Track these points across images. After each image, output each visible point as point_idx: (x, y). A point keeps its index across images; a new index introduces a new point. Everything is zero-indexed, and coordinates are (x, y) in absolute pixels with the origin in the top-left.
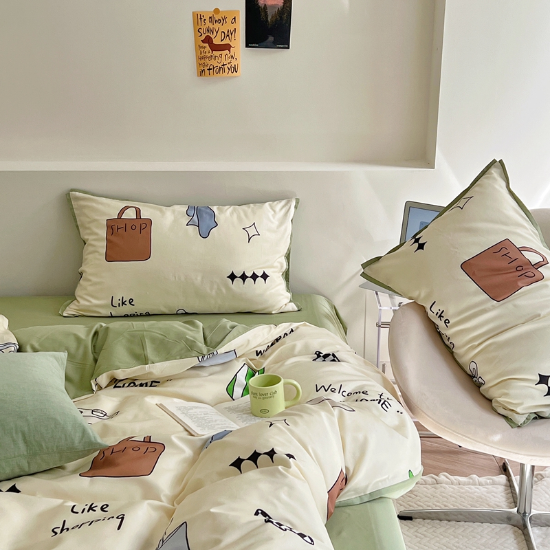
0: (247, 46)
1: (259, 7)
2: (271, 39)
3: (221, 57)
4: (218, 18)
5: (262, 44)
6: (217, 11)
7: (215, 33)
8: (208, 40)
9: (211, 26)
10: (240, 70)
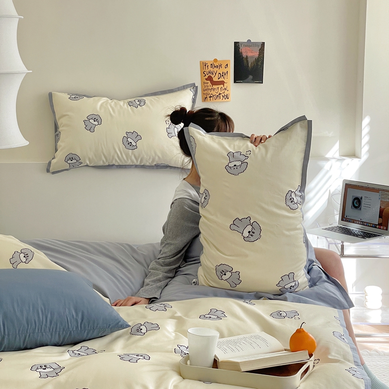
0: (235, 82)
1: (243, 58)
2: (251, 77)
3: (218, 89)
4: (216, 65)
5: (245, 80)
6: (216, 60)
7: (214, 74)
8: (210, 79)
9: (212, 69)
10: (231, 97)
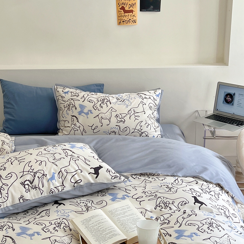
0: (141, 11)
2: (152, 7)
3: (129, 16)
5: (147, 9)
7: (126, 5)
8: (123, 8)
9: (124, 2)
10: (137, 22)
